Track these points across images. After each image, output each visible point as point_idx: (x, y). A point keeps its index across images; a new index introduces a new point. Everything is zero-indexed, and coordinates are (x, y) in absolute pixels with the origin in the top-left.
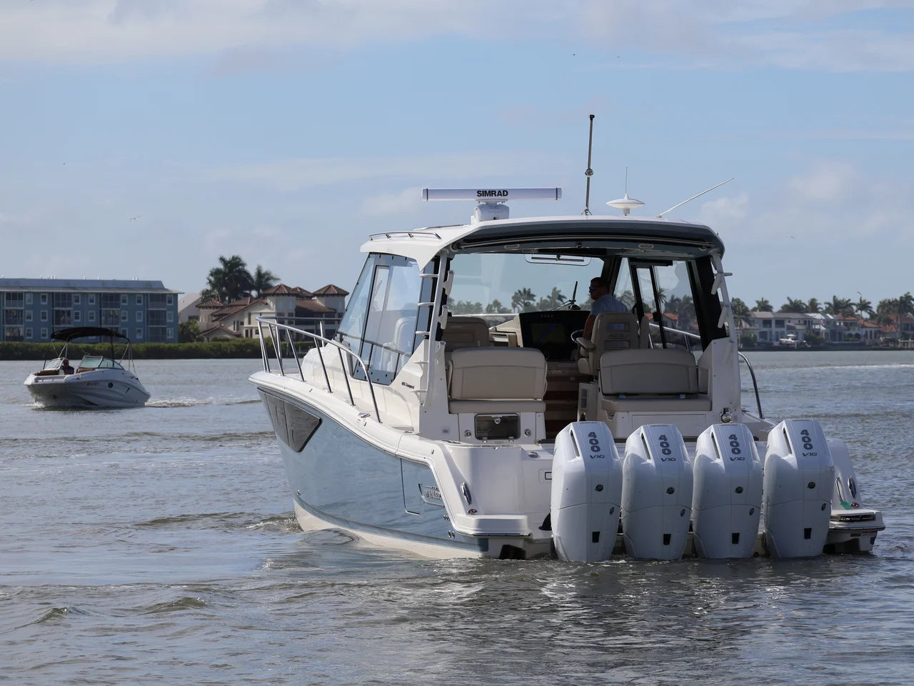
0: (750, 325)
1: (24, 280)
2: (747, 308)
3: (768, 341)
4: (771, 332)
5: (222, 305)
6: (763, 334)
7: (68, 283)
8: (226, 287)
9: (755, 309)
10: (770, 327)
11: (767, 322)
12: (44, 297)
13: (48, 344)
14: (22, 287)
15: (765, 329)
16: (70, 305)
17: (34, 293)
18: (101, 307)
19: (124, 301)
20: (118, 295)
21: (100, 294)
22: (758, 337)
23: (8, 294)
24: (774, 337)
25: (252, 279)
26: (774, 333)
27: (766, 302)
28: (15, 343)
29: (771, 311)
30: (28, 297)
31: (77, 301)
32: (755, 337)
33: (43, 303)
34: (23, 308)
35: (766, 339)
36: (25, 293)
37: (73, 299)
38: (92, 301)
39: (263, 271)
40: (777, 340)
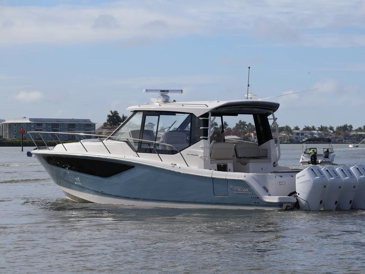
0: (292, 135)
1: (43, 119)
2: (291, 129)
3: (298, 140)
4: (299, 137)
5: (110, 127)
6: (297, 138)
7: (58, 120)
8: (112, 121)
9: (294, 130)
10: (299, 135)
11: (298, 134)
12: (49, 125)
13: (51, 141)
14: (42, 121)
15: (297, 136)
16: (58, 127)
17: (46, 123)
18: (69, 128)
19: (77, 126)
20: (75, 124)
21: (69, 124)
22: (295, 139)
23: (37, 124)
24: (300, 139)
25: (121, 119)
26: (300, 138)
27: (298, 127)
28: (39, 141)
29: (299, 130)
30: (44, 125)
31: (61, 126)
32: (294, 138)
33: (49, 127)
34: (42, 129)
35: (297, 139)
36: (43, 123)
37: (59, 126)
38: (66, 126)
39: (125, 116)
40: (301, 140)
